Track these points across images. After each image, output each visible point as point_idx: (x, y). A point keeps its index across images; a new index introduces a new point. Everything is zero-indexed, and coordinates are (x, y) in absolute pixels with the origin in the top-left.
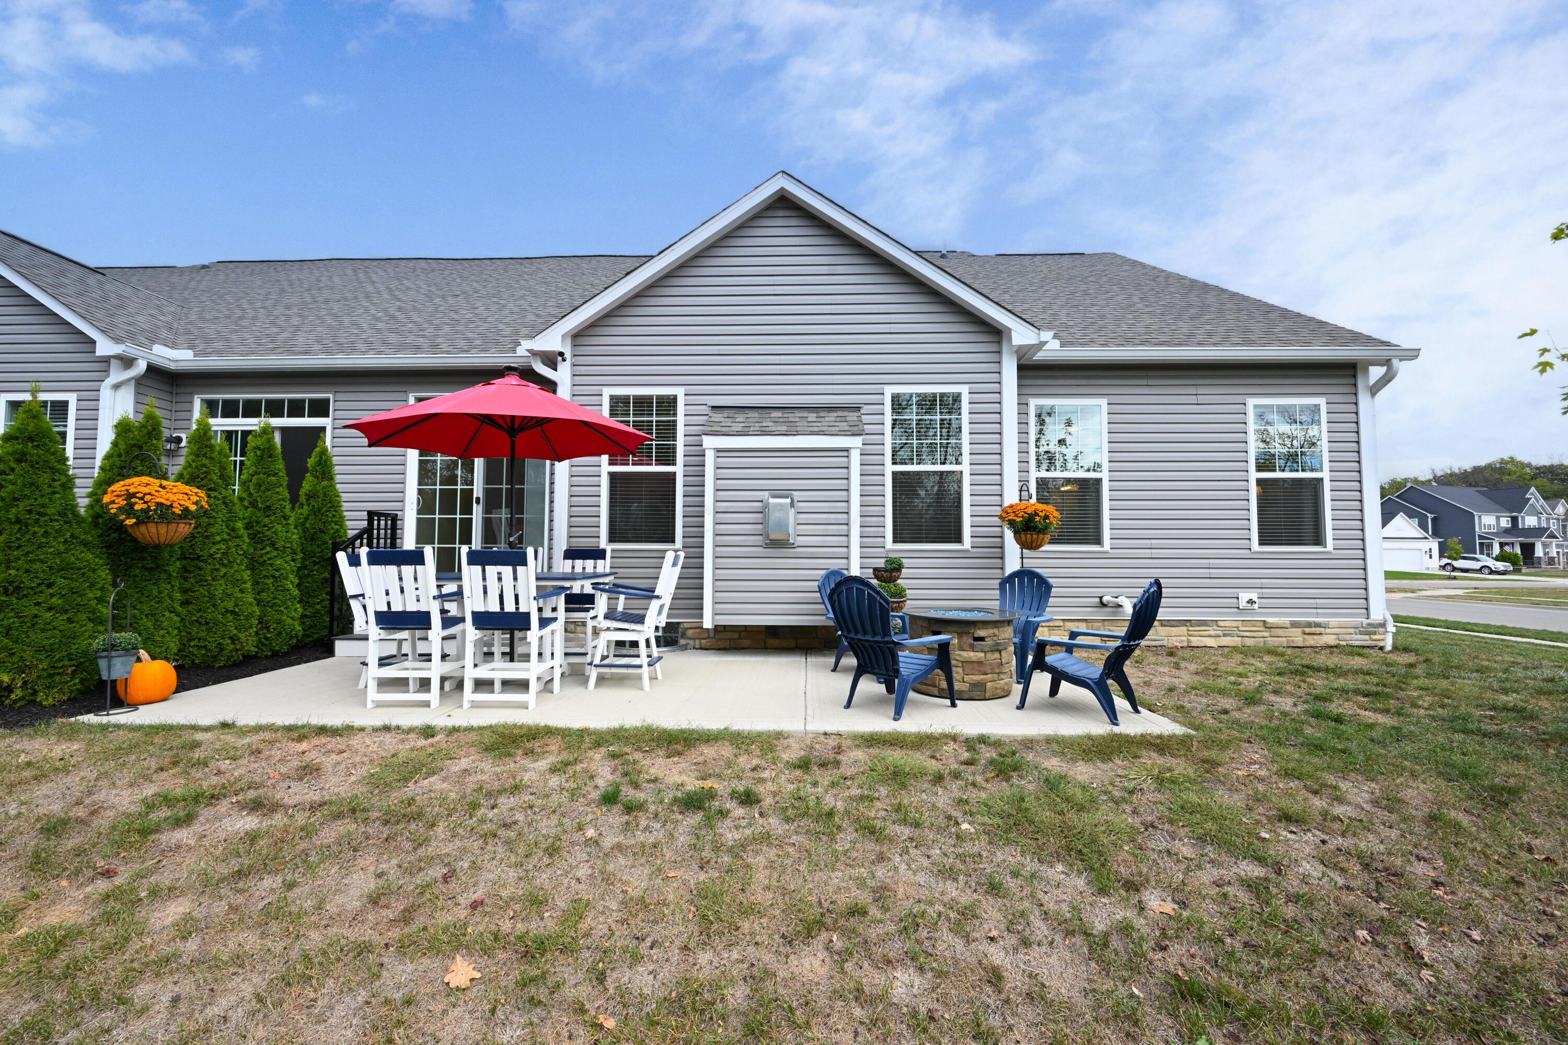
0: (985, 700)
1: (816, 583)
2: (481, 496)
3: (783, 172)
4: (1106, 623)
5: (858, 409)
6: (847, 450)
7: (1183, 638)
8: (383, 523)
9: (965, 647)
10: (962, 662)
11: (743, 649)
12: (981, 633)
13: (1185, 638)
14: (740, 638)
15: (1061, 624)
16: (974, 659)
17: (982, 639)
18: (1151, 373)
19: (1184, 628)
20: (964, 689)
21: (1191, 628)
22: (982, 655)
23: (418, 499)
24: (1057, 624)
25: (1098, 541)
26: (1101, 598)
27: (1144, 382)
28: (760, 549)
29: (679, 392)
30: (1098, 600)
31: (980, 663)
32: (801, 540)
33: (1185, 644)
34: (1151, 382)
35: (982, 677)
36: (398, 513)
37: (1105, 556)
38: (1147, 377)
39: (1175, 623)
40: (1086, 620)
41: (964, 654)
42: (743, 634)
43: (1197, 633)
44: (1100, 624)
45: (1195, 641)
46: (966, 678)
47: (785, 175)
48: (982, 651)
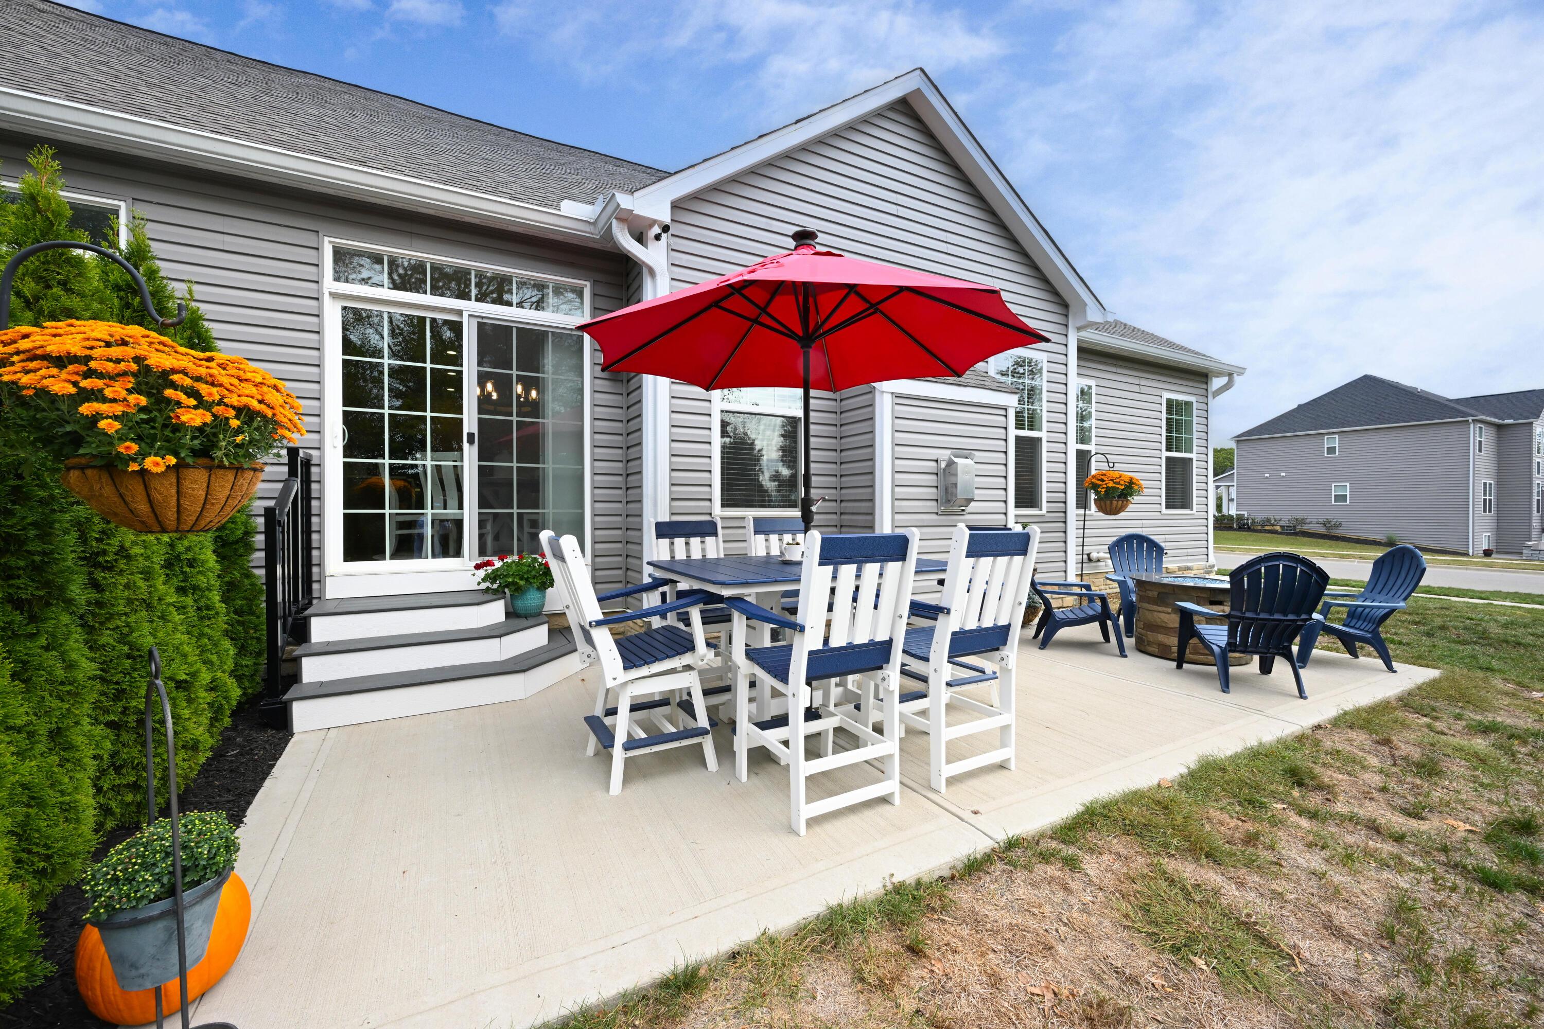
2: (475, 431)
6: (1006, 408)
18: (1120, 363)
27: (1113, 369)
28: (934, 517)
34: (1119, 371)
36: (314, 453)
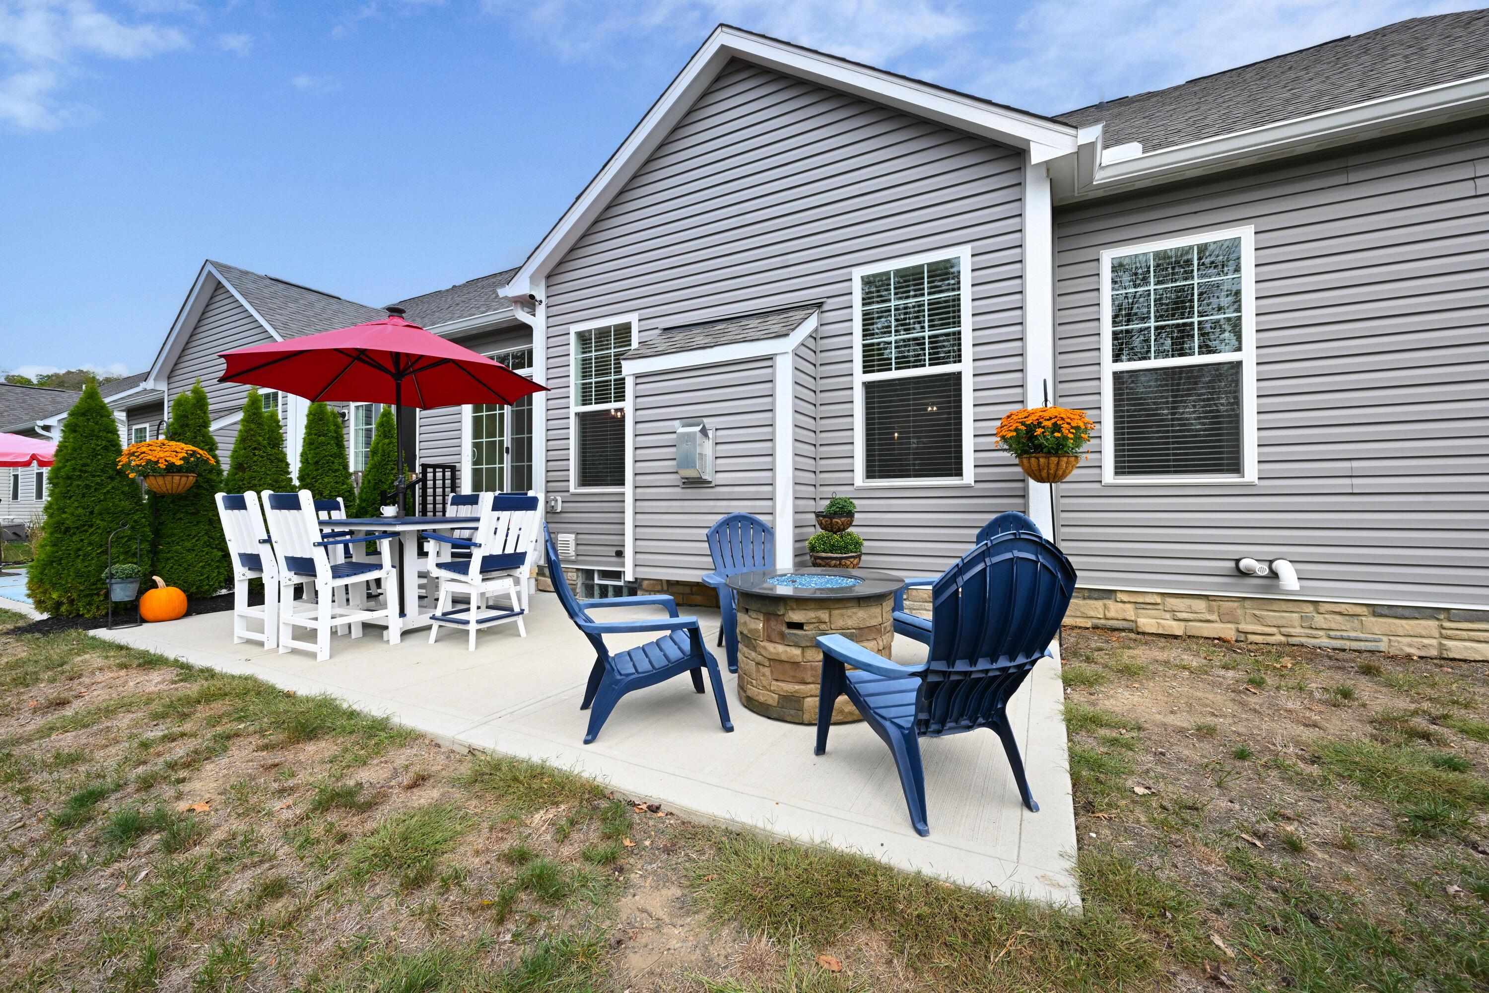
0: (802, 724)
1: (706, 531)
2: (510, 446)
3: (721, 25)
4: (1247, 604)
5: (820, 305)
6: (770, 358)
7: (1426, 641)
8: (439, 475)
9: (774, 636)
10: (770, 660)
11: (696, 606)
12: (796, 616)
13: (1434, 642)
14: (692, 593)
15: (1158, 600)
16: (784, 658)
17: (799, 626)
18: (1353, 161)
19: (1433, 624)
20: (770, 702)
21: (1447, 624)
22: (797, 652)
23: (474, 451)
24: (1149, 599)
25: (1236, 467)
26: (1237, 561)
28: (678, 490)
29: (633, 318)
30: (1232, 564)
31: (795, 664)
32: (721, 478)
33: (1434, 653)
34: (1353, 178)
35: (797, 687)
36: (457, 464)
37: (1248, 491)
38: (1346, 169)
39: (1407, 613)
40: (1207, 597)
41: (771, 647)
42: (694, 589)
43: (1465, 634)
44: (1236, 605)
45: (1457, 648)
46: (775, 685)
47: (724, 29)
48: (796, 645)
